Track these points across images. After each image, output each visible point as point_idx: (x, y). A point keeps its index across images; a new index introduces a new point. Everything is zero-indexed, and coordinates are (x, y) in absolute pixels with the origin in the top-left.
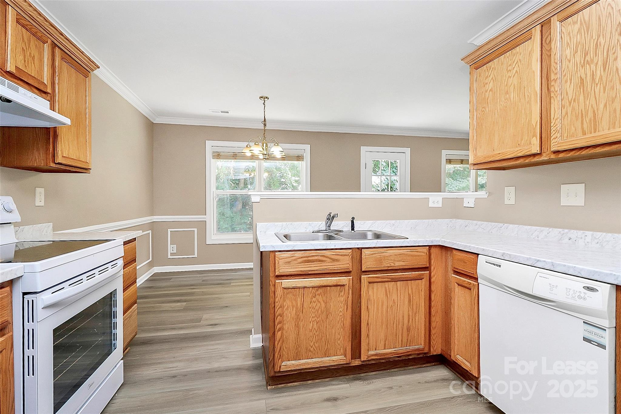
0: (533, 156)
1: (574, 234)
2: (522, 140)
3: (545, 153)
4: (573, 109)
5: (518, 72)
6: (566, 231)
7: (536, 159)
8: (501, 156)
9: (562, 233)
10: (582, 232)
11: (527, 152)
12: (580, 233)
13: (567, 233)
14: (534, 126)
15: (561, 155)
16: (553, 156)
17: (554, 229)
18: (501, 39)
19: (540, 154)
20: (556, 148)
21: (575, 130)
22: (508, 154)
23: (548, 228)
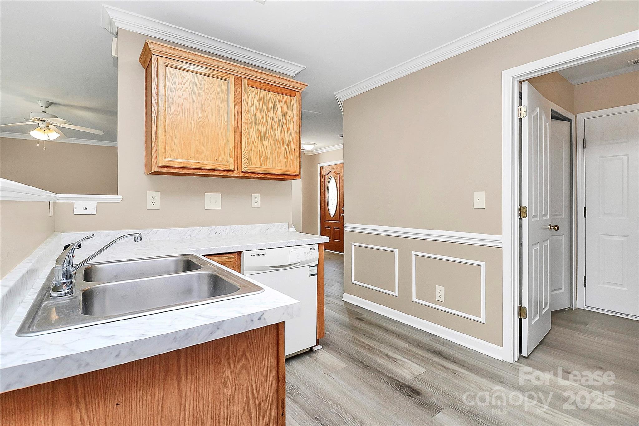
0: (227, 171)
1: (218, 229)
2: (219, 156)
3: (236, 171)
4: (255, 147)
5: (216, 99)
6: (213, 227)
7: (229, 174)
8: (202, 166)
9: (210, 229)
10: (224, 226)
11: (226, 168)
12: (223, 227)
13: (214, 229)
14: (231, 150)
15: (247, 175)
16: (242, 175)
17: (204, 227)
18: (201, 60)
19: (233, 171)
20: (246, 170)
21: (256, 161)
22: (209, 165)
23: (199, 228)
